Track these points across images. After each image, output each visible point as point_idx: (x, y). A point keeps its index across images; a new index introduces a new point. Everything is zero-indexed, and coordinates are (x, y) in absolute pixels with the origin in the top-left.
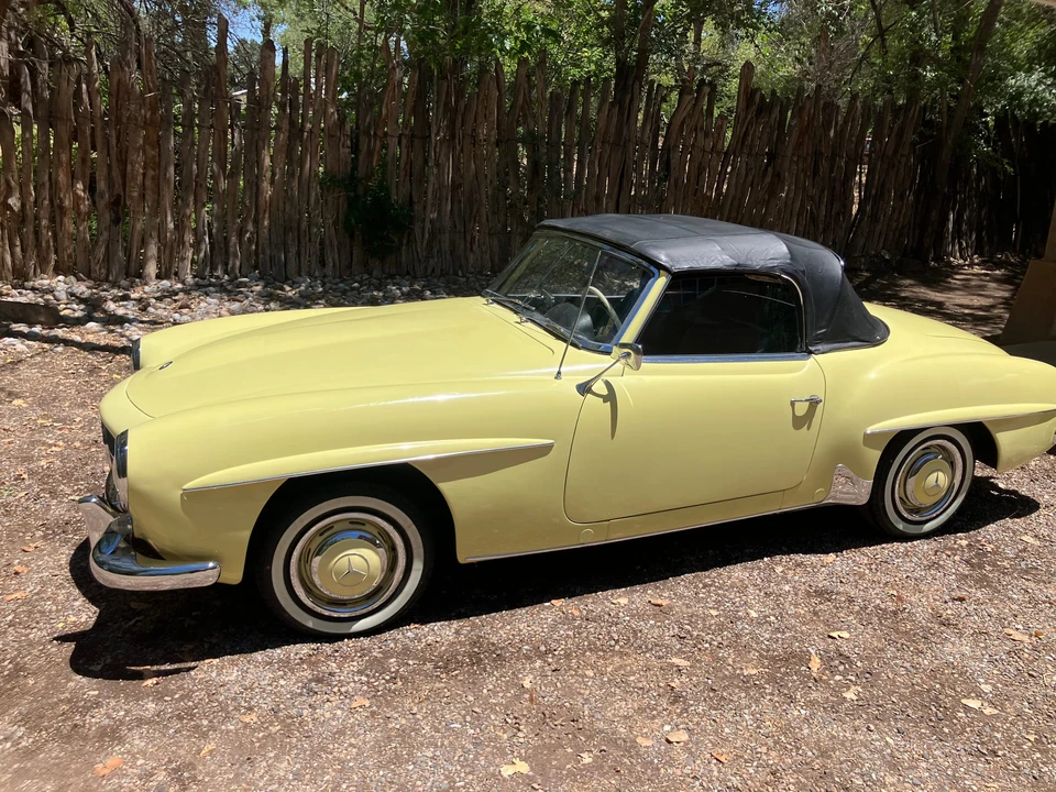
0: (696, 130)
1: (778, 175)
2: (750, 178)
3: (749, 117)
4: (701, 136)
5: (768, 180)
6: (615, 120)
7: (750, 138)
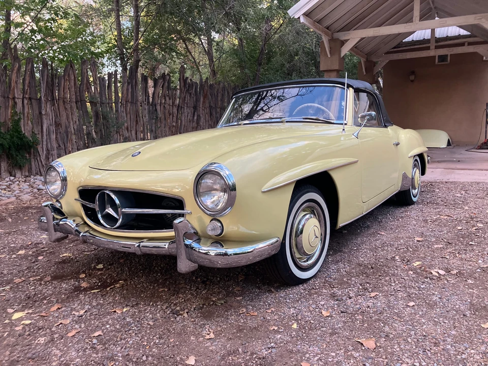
0: (165, 97)
1: (199, 116)
2: (189, 117)
3: (186, 90)
4: (167, 98)
5: (196, 118)
6: (130, 90)
7: (186, 99)
